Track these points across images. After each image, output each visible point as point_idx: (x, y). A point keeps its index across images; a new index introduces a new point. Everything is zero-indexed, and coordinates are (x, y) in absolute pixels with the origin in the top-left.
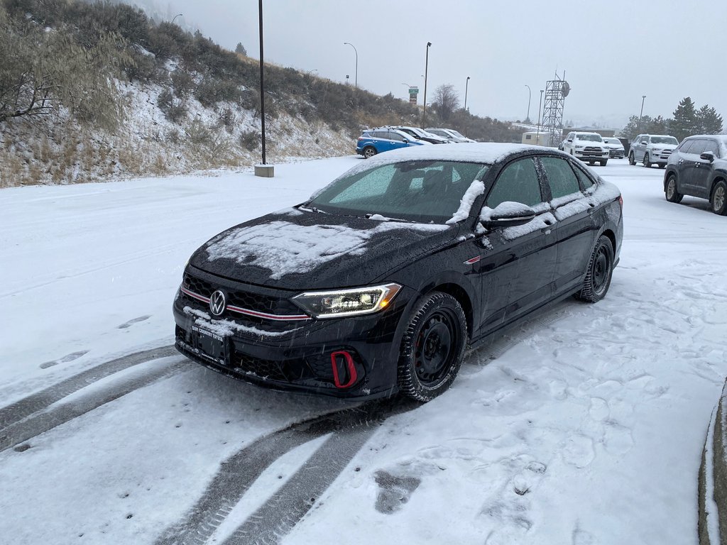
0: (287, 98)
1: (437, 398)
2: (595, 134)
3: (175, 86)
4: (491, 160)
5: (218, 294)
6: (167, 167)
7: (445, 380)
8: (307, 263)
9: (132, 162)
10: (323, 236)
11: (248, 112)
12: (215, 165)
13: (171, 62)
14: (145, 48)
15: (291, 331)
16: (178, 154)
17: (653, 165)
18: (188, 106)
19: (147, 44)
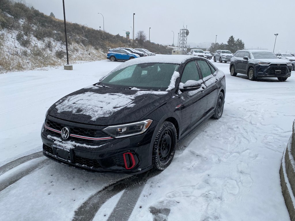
0: (75, 36)
1: (167, 168)
2: (201, 50)
3: (24, 31)
4: (180, 62)
5: (65, 129)
6: (23, 66)
7: (170, 159)
8: (108, 112)
9: (6, 65)
10: (112, 99)
11: (59, 42)
12: (45, 65)
13: (22, 20)
14: (9, 14)
15: (104, 145)
16: (28, 61)
17: (223, 62)
18: (31, 40)
19: (10, 12)
